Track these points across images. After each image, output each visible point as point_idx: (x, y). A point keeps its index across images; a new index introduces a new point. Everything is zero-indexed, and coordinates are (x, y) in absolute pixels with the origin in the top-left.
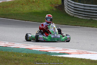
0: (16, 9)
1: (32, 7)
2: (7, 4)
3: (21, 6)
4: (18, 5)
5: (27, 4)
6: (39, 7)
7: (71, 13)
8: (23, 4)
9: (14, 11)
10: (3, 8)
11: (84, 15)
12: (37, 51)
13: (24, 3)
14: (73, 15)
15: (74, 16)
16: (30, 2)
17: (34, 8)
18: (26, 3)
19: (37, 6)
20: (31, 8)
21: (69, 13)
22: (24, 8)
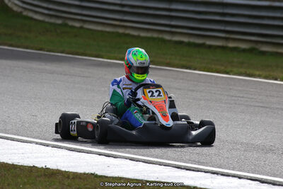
7: (16, 5)
11: (46, 12)
14: (20, 10)
15: (21, 12)
21: (10, 5)
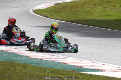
0: (86, 10)
1: (106, 8)
2: (77, 3)
3: (93, 6)
4: (90, 5)
5: (101, 4)
6: (114, 8)
8: (95, 4)
9: (83, 12)
10: (71, 8)
12: (71, 66)
13: (97, 2)
16: (105, 2)
17: (107, 10)
18: (99, 3)
19: (112, 6)
20: (104, 9)
22: (95, 9)
